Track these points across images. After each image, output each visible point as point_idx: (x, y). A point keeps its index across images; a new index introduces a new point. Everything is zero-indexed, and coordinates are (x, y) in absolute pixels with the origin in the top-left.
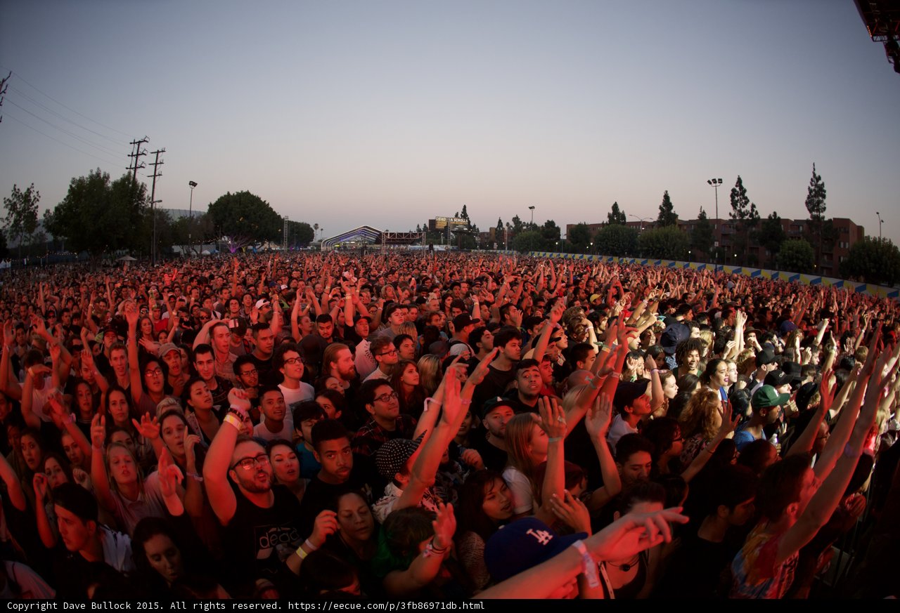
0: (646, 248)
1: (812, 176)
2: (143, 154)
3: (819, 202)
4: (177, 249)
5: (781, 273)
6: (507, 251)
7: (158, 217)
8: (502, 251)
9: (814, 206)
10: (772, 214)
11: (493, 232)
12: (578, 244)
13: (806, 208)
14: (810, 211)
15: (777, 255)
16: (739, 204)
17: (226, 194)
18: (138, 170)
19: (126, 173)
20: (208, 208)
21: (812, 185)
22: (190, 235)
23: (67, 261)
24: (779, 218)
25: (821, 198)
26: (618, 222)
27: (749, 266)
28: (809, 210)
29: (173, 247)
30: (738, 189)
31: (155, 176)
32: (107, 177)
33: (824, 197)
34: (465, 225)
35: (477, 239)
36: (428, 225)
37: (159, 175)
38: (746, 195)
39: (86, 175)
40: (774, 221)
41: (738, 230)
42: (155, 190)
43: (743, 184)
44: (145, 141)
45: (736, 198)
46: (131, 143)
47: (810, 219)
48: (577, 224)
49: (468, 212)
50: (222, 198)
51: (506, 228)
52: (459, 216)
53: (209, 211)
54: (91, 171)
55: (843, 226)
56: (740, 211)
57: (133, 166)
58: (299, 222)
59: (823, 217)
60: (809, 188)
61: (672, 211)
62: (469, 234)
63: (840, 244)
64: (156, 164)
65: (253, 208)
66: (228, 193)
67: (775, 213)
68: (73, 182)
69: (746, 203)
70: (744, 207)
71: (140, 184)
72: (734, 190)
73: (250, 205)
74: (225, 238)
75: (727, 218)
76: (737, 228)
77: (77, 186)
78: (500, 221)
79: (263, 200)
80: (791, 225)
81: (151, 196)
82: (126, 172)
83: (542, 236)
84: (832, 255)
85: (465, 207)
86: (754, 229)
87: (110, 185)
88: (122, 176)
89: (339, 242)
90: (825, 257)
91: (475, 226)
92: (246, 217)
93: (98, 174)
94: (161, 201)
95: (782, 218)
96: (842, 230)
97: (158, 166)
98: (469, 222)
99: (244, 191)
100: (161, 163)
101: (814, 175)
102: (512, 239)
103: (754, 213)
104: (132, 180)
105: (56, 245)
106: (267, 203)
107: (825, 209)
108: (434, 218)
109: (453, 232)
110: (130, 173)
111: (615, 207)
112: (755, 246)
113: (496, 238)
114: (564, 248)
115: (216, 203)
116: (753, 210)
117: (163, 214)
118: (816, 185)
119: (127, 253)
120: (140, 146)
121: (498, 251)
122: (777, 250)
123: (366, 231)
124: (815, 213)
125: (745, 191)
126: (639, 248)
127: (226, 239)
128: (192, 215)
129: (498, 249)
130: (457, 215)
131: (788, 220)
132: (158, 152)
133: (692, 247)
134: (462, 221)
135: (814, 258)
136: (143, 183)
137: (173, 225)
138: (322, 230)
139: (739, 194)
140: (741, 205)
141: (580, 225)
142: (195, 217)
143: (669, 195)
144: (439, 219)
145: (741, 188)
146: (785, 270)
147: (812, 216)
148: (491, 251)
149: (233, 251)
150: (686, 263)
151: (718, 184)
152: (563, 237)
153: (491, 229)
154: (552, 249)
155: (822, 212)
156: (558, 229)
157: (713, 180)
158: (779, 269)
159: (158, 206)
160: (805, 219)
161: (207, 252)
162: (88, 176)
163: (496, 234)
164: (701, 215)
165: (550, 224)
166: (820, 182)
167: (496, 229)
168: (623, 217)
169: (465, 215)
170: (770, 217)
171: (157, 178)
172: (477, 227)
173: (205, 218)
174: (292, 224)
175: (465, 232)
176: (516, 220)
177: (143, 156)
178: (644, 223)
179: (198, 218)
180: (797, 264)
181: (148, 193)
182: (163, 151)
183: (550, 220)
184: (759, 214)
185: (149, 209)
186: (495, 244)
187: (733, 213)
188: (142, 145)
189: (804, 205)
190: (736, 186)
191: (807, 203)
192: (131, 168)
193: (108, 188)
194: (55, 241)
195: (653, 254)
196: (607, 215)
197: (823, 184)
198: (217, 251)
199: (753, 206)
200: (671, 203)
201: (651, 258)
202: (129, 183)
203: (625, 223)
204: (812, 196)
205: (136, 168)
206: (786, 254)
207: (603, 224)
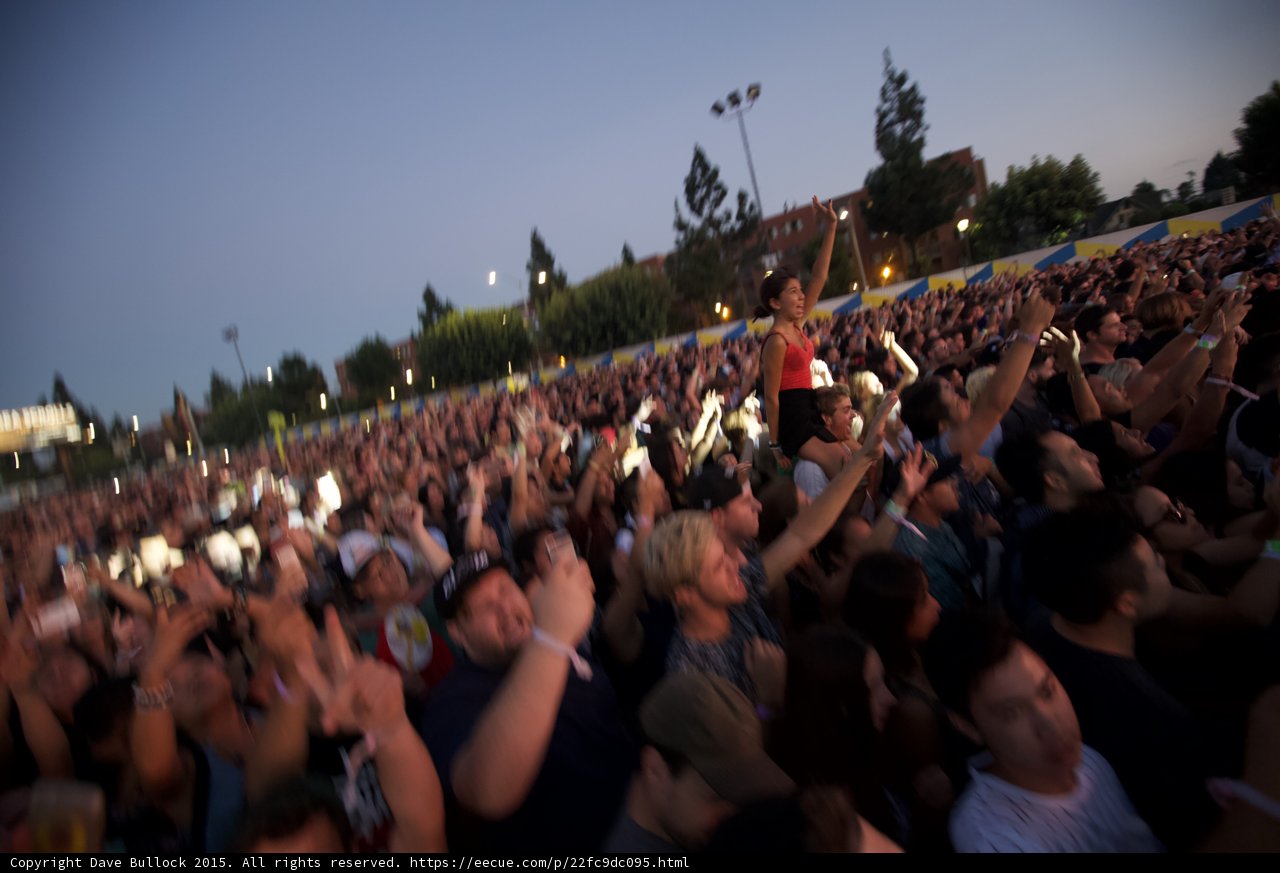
3: (908, 133)
12: (365, 391)
16: (706, 204)
21: (885, 101)
25: (911, 122)
30: (698, 174)
33: (920, 115)
38: (719, 180)
45: (699, 193)
56: (711, 217)
60: (878, 109)
61: (556, 270)
69: (723, 197)
70: (718, 206)
72: (689, 180)
78: (177, 395)
85: (59, 377)
101: (889, 74)
103: (746, 210)
107: (923, 142)
114: (342, 406)
116: (741, 205)
118: (896, 98)
125: (716, 173)
139: (702, 184)
140: (711, 203)
145: (706, 169)
152: (335, 384)
154: (314, 417)
155: (918, 149)
156: (316, 371)
165: (294, 364)
166: (906, 87)
167: (173, 414)
168: (451, 310)
176: (217, 384)
183: (291, 355)
184: (758, 209)
190: (694, 168)
191: (876, 145)
196: (416, 317)
197: (913, 89)
200: (547, 253)
203: (455, 321)
204: (889, 125)
207: (412, 341)
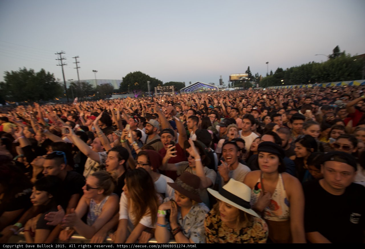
2: (65, 59)
17: (130, 73)
18: (65, 66)
20: (122, 79)
34: (246, 77)
37: (79, 68)
42: (79, 74)
46: (56, 54)
49: (250, 70)
73: (139, 77)
85: (249, 67)
92: (138, 82)
97: (78, 64)
98: (250, 74)
129: (259, 87)
132: (76, 58)
134: (245, 74)
144: (233, 75)
175: (247, 80)
182: (78, 57)
188: (62, 55)
205: (62, 65)
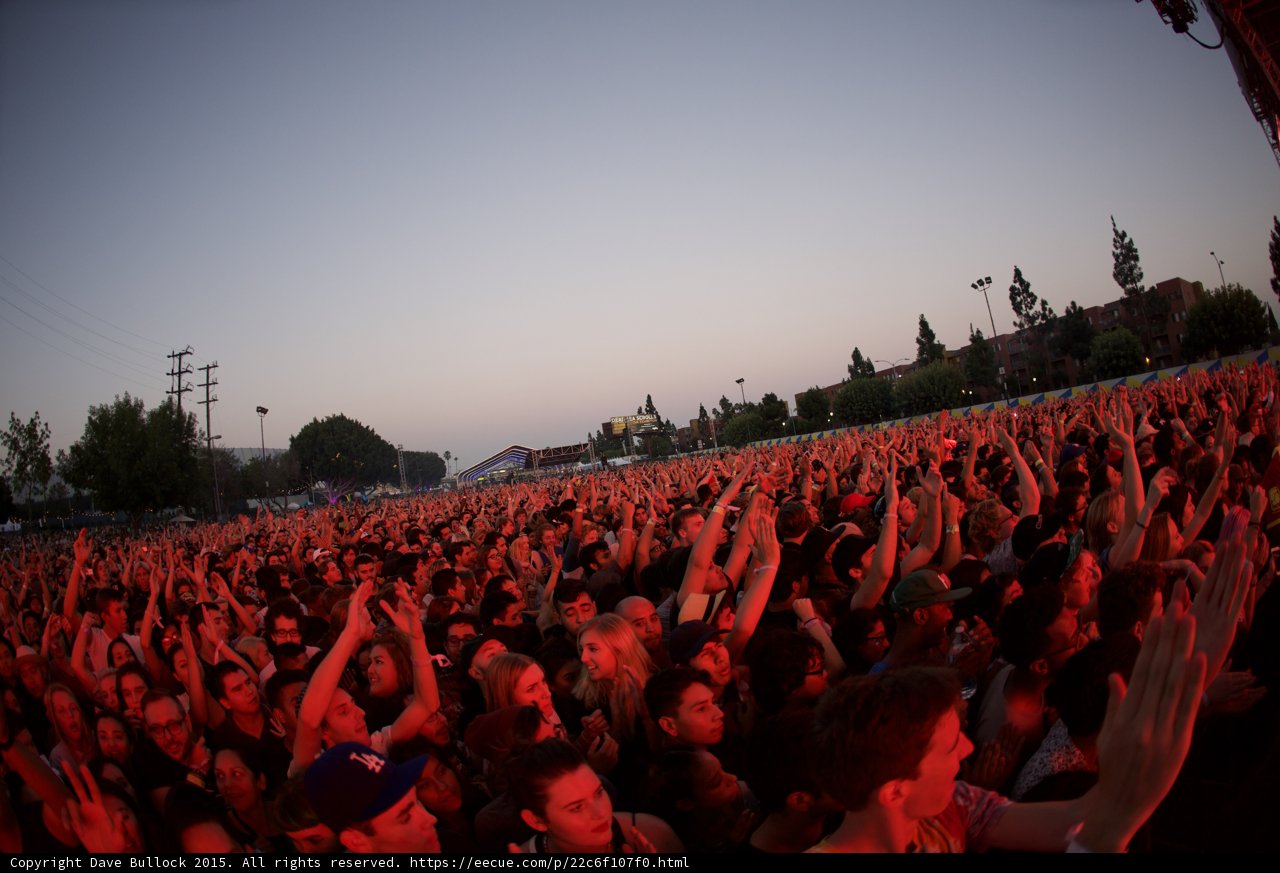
0: (905, 402)
1: (1113, 235)
2: (187, 371)
3: (1131, 269)
4: (252, 503)
5: (1099, 383)
6: (717, 449)
7: (220, 459)
8: (711, 451)
9: (1127, 276)
10: (1070, 305)
11: (695, 425)
12: (813, 419)
13: (1116, 283)
14: (1123, 285)
15: (1090, 359)
16: (1023, 306)
17: (312, 421)
18: (183, 395)
19: (166, 400)
20: (290, 443)
21: (1117, 248)
22: (267, 483)
23: (101, 524)
24: (1081, 308)
25: (1133, 262)
26: (864, 374)
27: (1057, 387)
28: (1120, 284)
29: (248, 501)
30: (1017, 285)
31: (208, 402)
32: (140, 406)
33: (1136, 258)
34: (653, 423)
35: (674, 439)
36: (602, 432)
37: (214, 400)
38: (1031, 290)
39: (110, 402)
40: (1076, 314)
41: (1030, 344)
42: (211, 421)
43: (1024, 277)
44: (187, 353)
45: (1019, 299)
46: (169, 357)
47: (1126, 296)
48: (806, 391)
49: (654, 404)
50: (306, 427)
51: (712, 417)
52: (644, 411)
53: (291, 446)
54: (117, 397)
55: (1172, 288)
56: (1027, 315)
57: (176, 389)
58: (421, 451)
59: (1143, 288)
60: (1114, 253)
61: (936, 342)
62: (661, 434)
63: (1173, 316)
64: (208, 385)
65: (352, 438)
66: (315, 420)
67: (1073, 303)
68: (93, 413)
69: (1033, 302)
70: (1031, 308)
71: (188, 414)
72: (1012, 289)
73: (346, 434)
74: (321, 485)
75: (1012, 330)
76: (1028, 341)
77: (100, 418)
78: (702, 409)
79: (364, 425)
80: (1102, 314)
81: (205, 429)
82: (165, 398)
83: (761, 418)
84: (1166, 336)
85: (649, 397)
86: (1052, 335)
87: (145, 416)
88: (160, 404)
89: (482, 473)
90: (1159, 343)
91: (668, 422)
92: (344, 452)
93: (127, 401)
94: (219, 437)
95: (1085, 308)
96: (1173, 296)
97: (211, 387)
98: (659, 418)
99: (338, 414)
100: (214, 383)
101: (1116, 232)
102: (721, 430)
103: (1047, 312)
104: (175, 408)
105: (81, 503)
106: (371, 429)
107: (1141, 275)
108: (608, 421)
109: (638, 435)
110: (170, 399)
111: (856, 355)
112: (1059, 359)
113: (701, 432)
114: (796, 428)
115: (300, 436)
116: (1044, 309)
117: (226, 456)
118: (1122, 247)
119: (181, 511)
120: (183, 360)
121: (705, 451)
122: (1089, 354)
123: (515, 451)
124: (1129, 286)
125: (1028, 285)
126: (897, 405)
127: (324, 487)
128: (267, 454)
129: (704, 448)
130: (640, 411)
131: (1095, 308)
132: (208, 368)
133: (971, 385)
134: (649, 417)
135: (1142, 348)
136: (191, 413)
137: (242, 470)
138: (456, 459)
139: (1021, 293)
140: (1026, 306)
141: (811, 391)
142: (272, 458)
143: (927, 320)
144: (616, 421)
145: (1022, 282)
146: (1105, 379)
147: (1128, 292)
148: (695, 452)
149: (332, 501)
150: (965, 409)
151: (986, 285)
152: (793, 412)
153: (691, 421)
154: (778, 433)
155: (1139, 281)
156: (783, 404)
157: (978, 282)
158: (1099, 380)
159: (217, 444)
160: (1118, 299)
161: (295, 505)
162: (113, 404)
163: (699, 427)
164: (972, 335)
165: (770, 399)
166: (1127, 240)
167: (699, 421)
168: (870, 366)
169: (651, 409)
170: (1068, 311)
171: (211, 404)
172: (671, 423)
173: (285, 457)
174: (409, 455)
175: (655, 432)
176: (724, 402)
177: (188, 374)
178: (899, 369)
179: (276, 457)
180: (1121, 364)
181: (200, 426)
182: (215, 366)
183: (769, 393)
184: (1055, 312)
185: (204, 448)
186: (700, 442)
187: (1018, 322)
188: (184, 358)
189: (1112, 277)
190: (1015, 282)
191: (1115, 276)
192: (172, 392)
193: (143, 420)
194: (78, 496)
195: (918, 408)
196: (847, 369)
197: (1131, 241)
198: (309, 503)
199: (1044, 303)
200: (931, 331)
201: (916, 414)
202: (172, 413)
203: (873, 374)
204: (1121, 264)
205: (180, 392)
206: (1101, 356)
207: (844, 383)
